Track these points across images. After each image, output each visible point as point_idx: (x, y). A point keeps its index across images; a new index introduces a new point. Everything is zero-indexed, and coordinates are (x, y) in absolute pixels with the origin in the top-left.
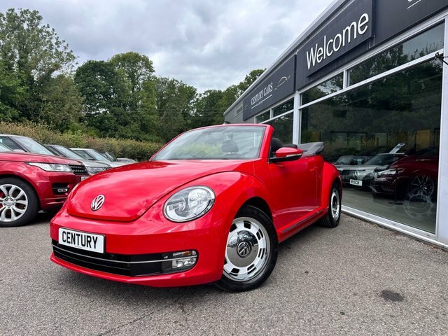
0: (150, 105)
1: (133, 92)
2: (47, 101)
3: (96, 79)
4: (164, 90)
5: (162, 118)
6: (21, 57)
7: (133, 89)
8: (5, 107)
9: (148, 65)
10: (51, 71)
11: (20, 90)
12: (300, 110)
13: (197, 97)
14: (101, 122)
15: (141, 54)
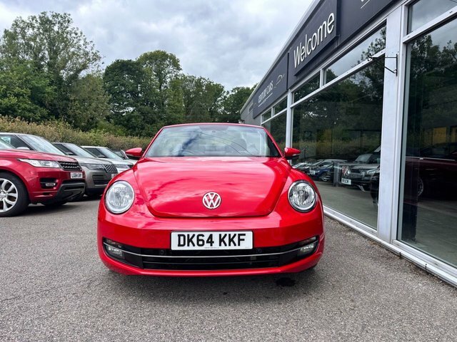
0: (177, 104)
1: (161, 90)
2: (75, 100)
3: (124, 78)
4: (191, 88)
5: (188, 116)
6: (51, 59)
7: (160, 87)
8: (35, 106)
9: (175, 64)
10: (79, 71)
11: (49, 89)
12: (291, 108)
13: (225, 94)
14: (128, 120)
15: (168, 53)
